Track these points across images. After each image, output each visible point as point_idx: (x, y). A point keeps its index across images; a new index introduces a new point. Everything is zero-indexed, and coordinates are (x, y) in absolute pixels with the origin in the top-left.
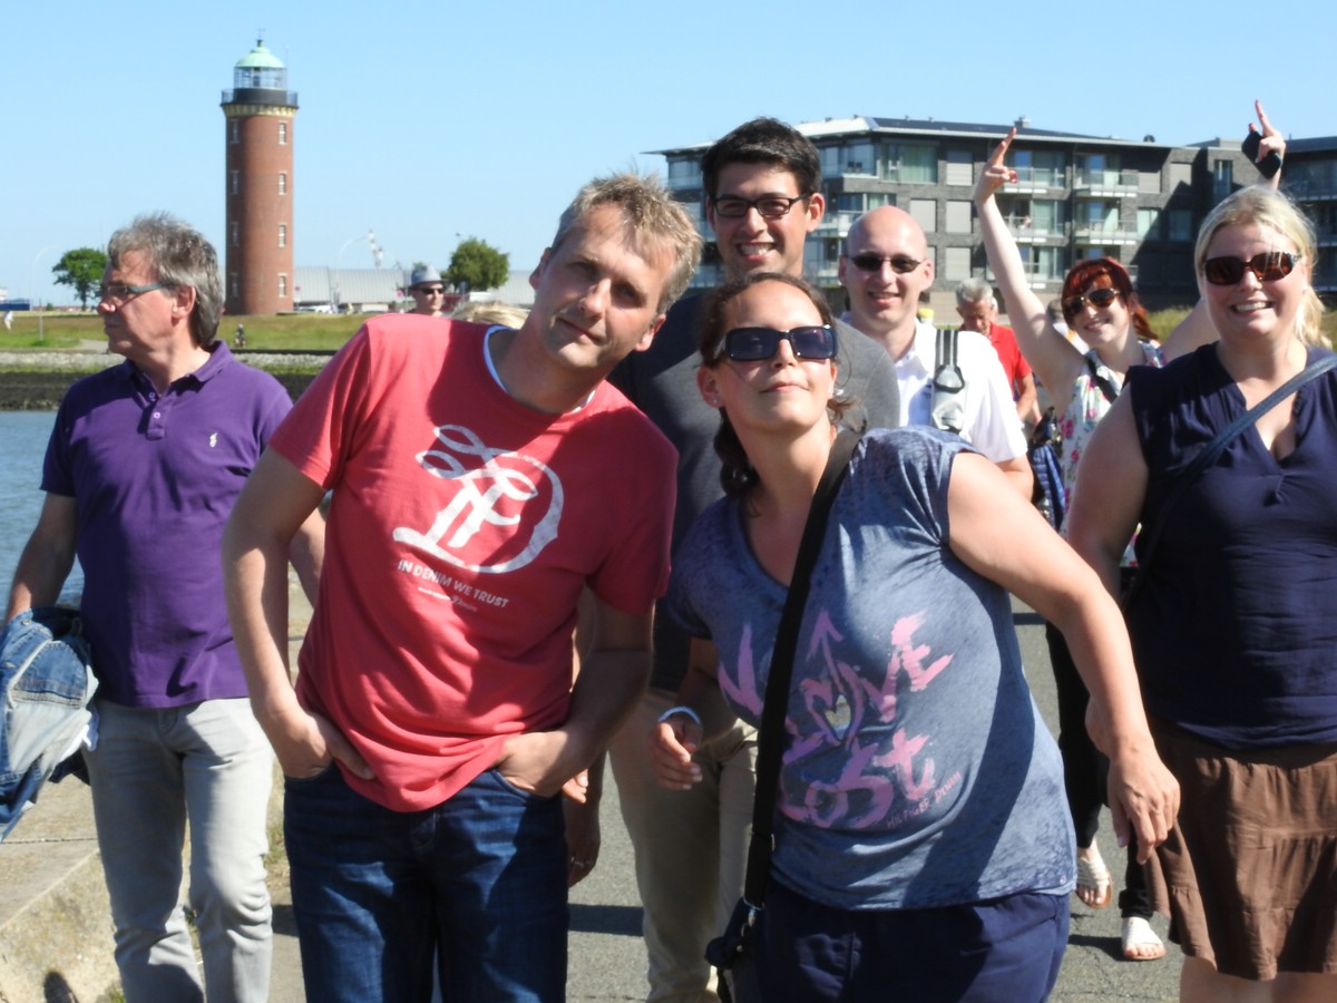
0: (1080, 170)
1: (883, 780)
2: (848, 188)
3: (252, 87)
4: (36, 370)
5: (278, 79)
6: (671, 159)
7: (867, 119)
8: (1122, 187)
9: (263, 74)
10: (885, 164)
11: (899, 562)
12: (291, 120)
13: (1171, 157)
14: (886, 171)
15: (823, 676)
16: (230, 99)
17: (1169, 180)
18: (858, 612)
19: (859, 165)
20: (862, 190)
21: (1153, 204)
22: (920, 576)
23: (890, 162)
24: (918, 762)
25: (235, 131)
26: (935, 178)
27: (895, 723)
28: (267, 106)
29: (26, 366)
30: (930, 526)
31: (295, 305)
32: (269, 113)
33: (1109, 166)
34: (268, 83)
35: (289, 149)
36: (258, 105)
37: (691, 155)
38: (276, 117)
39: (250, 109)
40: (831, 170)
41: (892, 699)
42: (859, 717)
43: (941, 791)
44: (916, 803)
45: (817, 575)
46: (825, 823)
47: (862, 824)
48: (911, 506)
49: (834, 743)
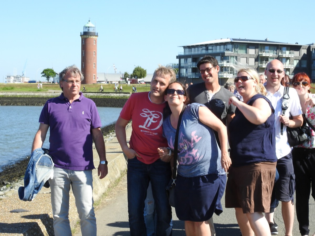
0: (280, 51)
1: (191, 156)
2: (226, 55)
3: (88, 31)
4: (38, 97)
5: (94, 29)
6: (184, 48)
7: (230, 39)
8: (290, 55)
9: (90, 28)
10: (235, 49)
11: (192, 123)
12: (96, 39)
13: (302, 47)
14: (235, 51)
15: (182, 142)
16: (82, 34)
17: (301, 53)
18: (186, 131)
19: (229, 49)
20: (229, 55)
21: (298, 59)
22: (195, 125)
24: (196, 153)
25: (84, 41)
26: (246, 53)
27: (193, 148)
28: (91, 36)
29: (36, 96)
30: (197, 118)
31: (97, 82)
32: (91, 37)
33: (287, 50)
34: (91, 30)
35: (96, 46)
36: (89, 35)
37: (189, 47)
38: (93, 38)
39: (87, 37)
40: (222, 50)
41: (193, 144)
42: (188, 147)
43: (200, 158)
44: (196, 160)
45: (180, 127)
46: (184, 164)
47: (188, 163)
48: (193, 115)
49: (185, 151)
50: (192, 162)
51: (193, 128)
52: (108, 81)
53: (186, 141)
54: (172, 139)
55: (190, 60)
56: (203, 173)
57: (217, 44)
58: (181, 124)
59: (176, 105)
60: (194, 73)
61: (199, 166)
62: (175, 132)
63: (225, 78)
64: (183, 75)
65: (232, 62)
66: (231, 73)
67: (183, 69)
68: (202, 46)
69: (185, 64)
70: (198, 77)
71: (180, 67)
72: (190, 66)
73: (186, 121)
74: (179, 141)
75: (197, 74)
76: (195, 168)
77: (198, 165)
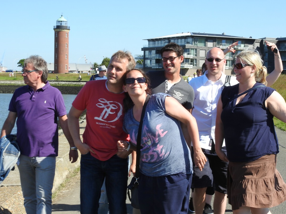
1: (156, 153)
2: (186, 47)
3: (60, 25)
4: (14, 85)
5: (66, 23)
6: (149, 41)
7: (191, 33)
8: (245, 47)
9: (62, 22)
10: (194, 42)
11: (157, 115)
12: (68, 32)
13: (255, 41)
14: (195, 44)
15: (146, 136)
16: (55, 28)
17: (255, 46)
18: (150, 124)
19: (189, 43)
20: (190, 48)
22: (161, 118)
23: (196, 42)
24: (162, 150)
26: (205, 45)
27: (158, 144)
28: (63, 29)
29: (12, 84)
30: (163, 110)
31: (69, 71)
33: (242, 43)
34: (63, 24)
35: (68, 38)
37: (153, 40)
38: (65, 31)
39: (60, 30)
40: (183, 43)
41: (157, 139)
42: (152, 142)
43: (166, 155)
44: (161, 157)
45: (144, 119)
46: (147, 161)
47: (152, 161)
48: (158, 106)
49: (148, 147)
50: (157, 160)
51: (158, 120)
52: (79, 71)
53: (150, 135)
54: (135, 133)
55: (154, 52)
56: (169, 173)
57: (178, 38)
58: (145, 116)
59: (138, 95)
60: (158, 64)
61: (164, 165)
62: (138, 125)
63: (185, 68)
64: (147, 65)
65: (193, 54)
66: (191, 64)
67: (147, 60)
68: (165, 39)
69: (149, 56)
70: (161, 68)
71: (144, 58)
72: (154, 57)
73: (151, 113)
74: (142, 135)
75: (160, 65)
76: (160, 166)
77: (163, 163)
